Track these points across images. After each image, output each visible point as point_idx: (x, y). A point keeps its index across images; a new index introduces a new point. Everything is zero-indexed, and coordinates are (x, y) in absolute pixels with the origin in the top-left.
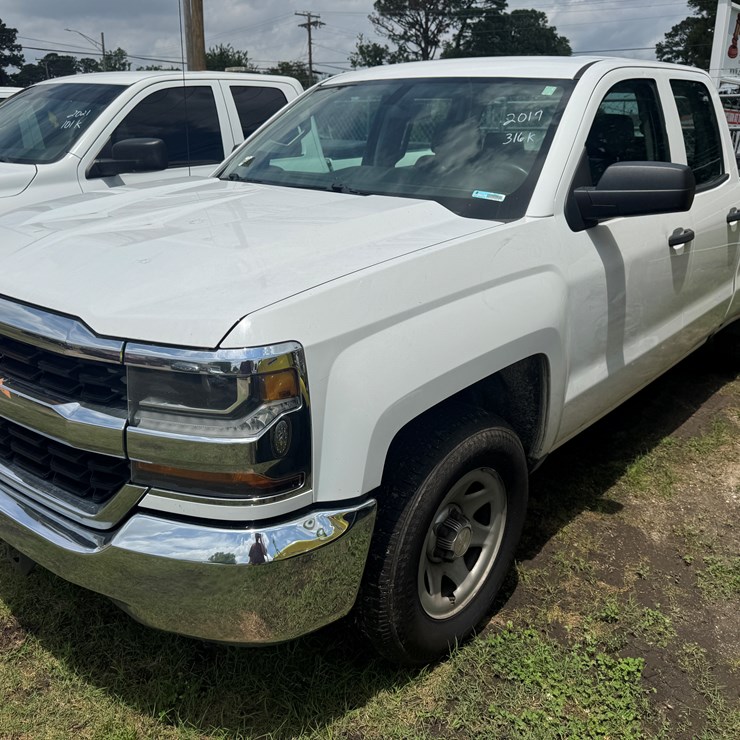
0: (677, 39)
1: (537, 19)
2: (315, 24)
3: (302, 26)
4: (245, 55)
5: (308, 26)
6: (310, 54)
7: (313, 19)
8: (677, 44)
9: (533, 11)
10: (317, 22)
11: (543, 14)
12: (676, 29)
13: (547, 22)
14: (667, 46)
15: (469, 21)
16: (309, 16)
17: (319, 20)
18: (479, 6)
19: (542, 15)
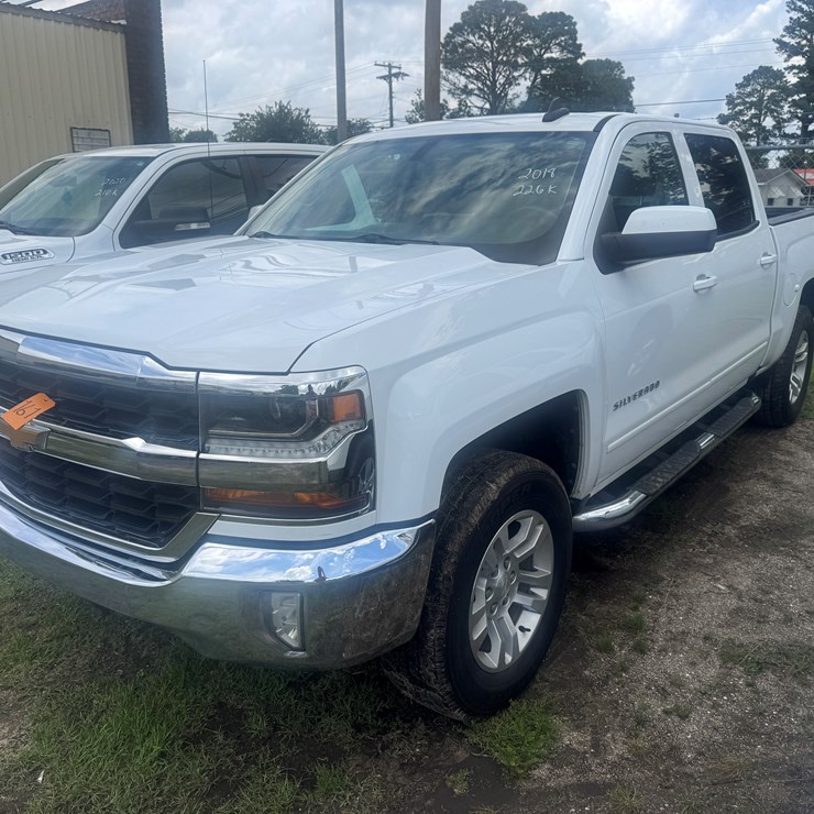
0: (749, 89)
1: (612, 70)
2: (397, 75)
3: (381, 78)
4: (307, 111)
5: (388, 78)
6: (391, 108)
7: (394, 71)
8: (750, 95)
9: (608, 61)
10: (399, 73)
11: (619, 63)
12: (747, 79)
13: (623, 72)
14: (739, 97)
15: (544, 72)
16: (390, 67)
17: (402, 71)
18: (554, 55)
19: (618, 65)
